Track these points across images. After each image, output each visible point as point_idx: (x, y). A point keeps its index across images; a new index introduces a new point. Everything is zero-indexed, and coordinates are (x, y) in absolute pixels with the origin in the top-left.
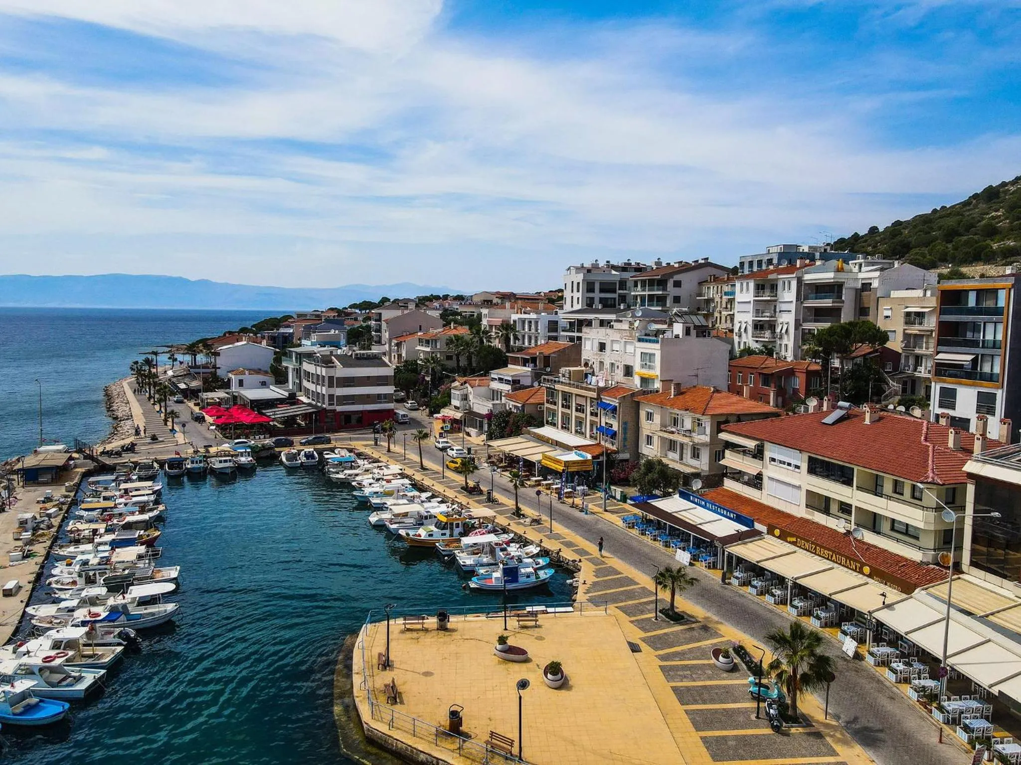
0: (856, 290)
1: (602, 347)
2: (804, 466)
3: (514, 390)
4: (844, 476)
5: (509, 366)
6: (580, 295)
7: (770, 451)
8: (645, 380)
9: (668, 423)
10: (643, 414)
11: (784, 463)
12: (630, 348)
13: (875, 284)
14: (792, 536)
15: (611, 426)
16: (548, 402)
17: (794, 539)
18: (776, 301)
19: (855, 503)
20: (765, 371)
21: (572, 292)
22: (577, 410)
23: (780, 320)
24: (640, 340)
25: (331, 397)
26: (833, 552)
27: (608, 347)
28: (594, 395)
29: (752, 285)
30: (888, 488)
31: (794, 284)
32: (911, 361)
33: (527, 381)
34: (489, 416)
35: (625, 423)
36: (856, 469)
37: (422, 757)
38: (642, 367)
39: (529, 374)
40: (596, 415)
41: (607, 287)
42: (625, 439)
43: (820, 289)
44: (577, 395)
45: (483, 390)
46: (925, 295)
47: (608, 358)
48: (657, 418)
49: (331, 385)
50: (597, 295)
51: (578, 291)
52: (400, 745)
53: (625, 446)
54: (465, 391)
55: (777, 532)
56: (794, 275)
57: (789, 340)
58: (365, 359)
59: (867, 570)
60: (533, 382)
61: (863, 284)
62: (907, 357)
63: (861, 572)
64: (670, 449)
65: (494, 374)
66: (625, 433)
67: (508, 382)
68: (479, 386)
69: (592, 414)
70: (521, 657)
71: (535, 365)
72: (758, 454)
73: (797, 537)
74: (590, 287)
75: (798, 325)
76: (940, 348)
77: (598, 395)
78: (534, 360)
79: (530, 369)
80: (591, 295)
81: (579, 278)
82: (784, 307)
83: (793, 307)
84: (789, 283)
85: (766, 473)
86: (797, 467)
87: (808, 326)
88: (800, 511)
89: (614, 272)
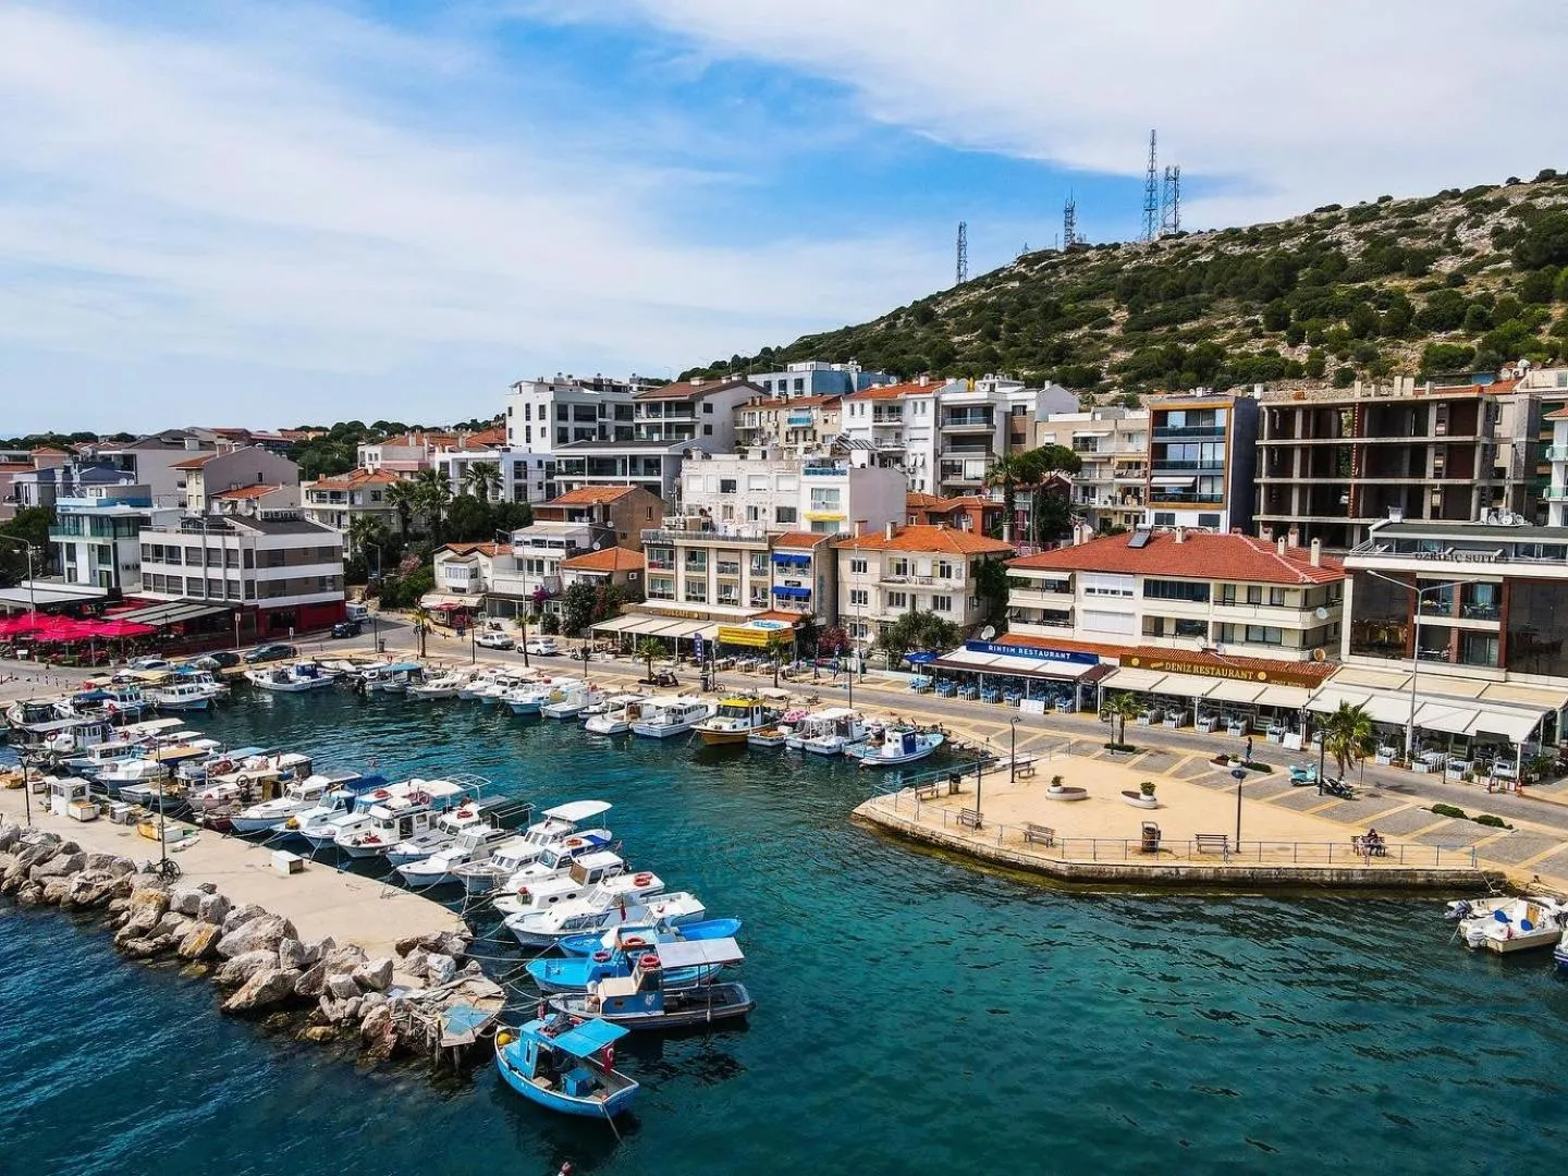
0: (1006, 413)
1: (728, 486)
2: (1139, 590)
3: (570, 555)
4: (1197, 593)
5: (536, 523)
6: (547, 423)
7: (1083, 582)
8: (818, 524)
9: (888, 571)
10: (844, 566)
11: (1106, 592)
12: (785, 484)
13: (1031, 407)
14: (1158, 661)
15: (799, 584)
16: (652, 565)
17: (1161, 664)
18: (902, 427)
19: (1211, 619)
20: (931, 509)
21: (528, 418)
22: (720, 571)
23: (911, 451)
24: (807, 473)
25: (249, 584)
26: (1217, 666)
27: (741, 487)
28: (765, 547)
29: (869, 406)
30: (1241, 596)
31: (930, 406)
32: (1080, 493)
33: (583, 543)
34: (541, 597)
35: (821, 578)
36: (1212, 583)
37: (1156, 872)
38: (815, 507)
39: (586, 531)
40: (764, 573)
41: (585, 413)
42: (821, 599)
43: (957, 413)
44: (719, 550)
45: (506, 558)
46: (1094, 418)
47: (739, 501)
48: (874, 567)
49: (249, 565)
50: (571, 425)
51: (542, 417)
52: (1122, 869)
53: (821, 608)
54: (473, 565)
55: (1135, 661)
56: (931, 395)
57: (925, 474)
58: (279, 521)
59: (1262, 676)
60: (591, 544)
61: (1014, 407)
62: (1075, 488)
63: (1255, 679)
64: (891, 604)
65: (520, 534)
66: (821, 591)
67: (559, 545)
68: (499, 554)
69: (753, 573)
70: (1080, 795)
71: (592, 519)
72: (1064, 588)
73: (1165, 661)
74: (562, 414)
75: (937, 455)
76: (1154, 472)
77: (770, 546)
78: (590, 511)
79: (587, 524)
80: (563, 424)
81: (547, 398)
82: (916, 434)
83: (930, 434)
84: (924, 404)
85: (1079, 608)
86: (1130, 593)
87: (949, 456)
88: (1135, 639)
89: (586, 391)
